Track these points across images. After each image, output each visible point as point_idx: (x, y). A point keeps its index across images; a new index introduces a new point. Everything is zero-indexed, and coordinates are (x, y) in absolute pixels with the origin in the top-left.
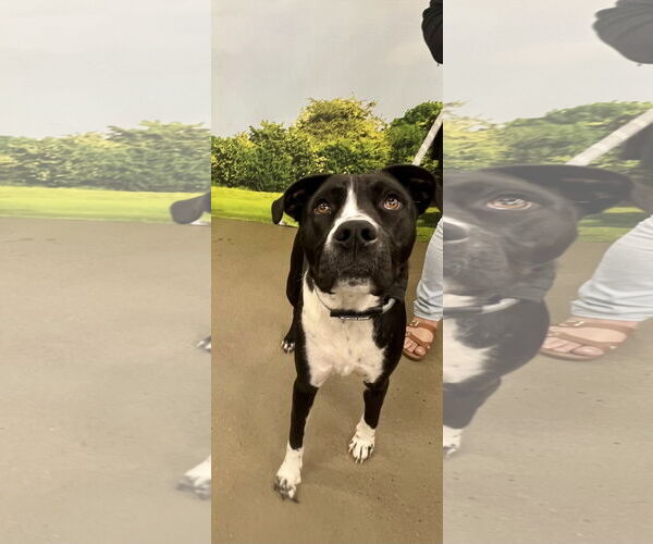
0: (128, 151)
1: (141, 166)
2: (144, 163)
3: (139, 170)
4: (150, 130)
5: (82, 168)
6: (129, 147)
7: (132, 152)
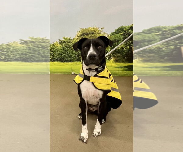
0: (26, 47)
1: (31, 53)
2: (32, 52)
3: (31, 55)
4: (31, 40)
5: (14, 54)
6: (26, 46)
7: (28, 48)
